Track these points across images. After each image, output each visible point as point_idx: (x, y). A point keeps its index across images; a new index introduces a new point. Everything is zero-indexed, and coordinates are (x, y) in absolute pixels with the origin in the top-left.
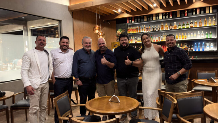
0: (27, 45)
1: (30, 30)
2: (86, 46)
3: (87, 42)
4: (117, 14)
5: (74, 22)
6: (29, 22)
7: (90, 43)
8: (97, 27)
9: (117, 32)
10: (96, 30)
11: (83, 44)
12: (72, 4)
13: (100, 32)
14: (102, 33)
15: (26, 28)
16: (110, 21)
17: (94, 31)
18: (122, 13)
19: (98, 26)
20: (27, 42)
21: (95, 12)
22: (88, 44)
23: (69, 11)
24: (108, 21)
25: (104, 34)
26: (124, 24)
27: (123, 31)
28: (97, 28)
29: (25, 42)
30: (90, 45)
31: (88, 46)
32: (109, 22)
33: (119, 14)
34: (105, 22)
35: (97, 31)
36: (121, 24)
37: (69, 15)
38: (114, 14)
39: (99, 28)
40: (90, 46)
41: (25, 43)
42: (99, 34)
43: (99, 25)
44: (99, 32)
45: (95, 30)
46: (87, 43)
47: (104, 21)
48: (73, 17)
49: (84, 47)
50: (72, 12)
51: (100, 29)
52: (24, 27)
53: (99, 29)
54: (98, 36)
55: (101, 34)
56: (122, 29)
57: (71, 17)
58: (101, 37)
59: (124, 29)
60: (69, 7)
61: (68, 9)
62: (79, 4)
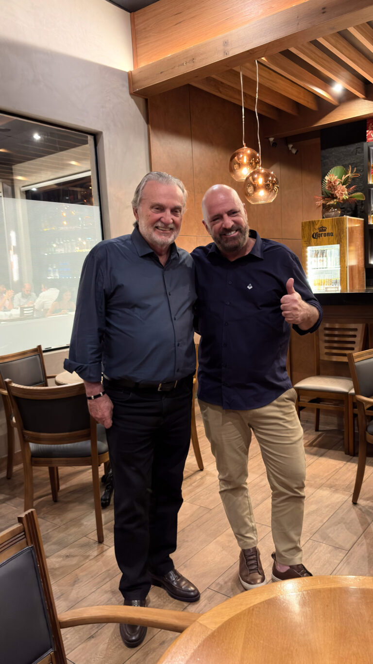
0: (14, 243)
1: (21, 192)
2: (155, 225)
3: (163, 201)
4: (325, 107)
5: (155, 141)
6: (17, 167)
8: (245, 154)
9: (327, 178)
10: (240, 165)
11: (140, 209)
12: (142, 64)
13: (258, 172)
14: (266, 176)
15: (10, 188)
16: (296, 139)
17: (232, 170)
18: (349, 97)
19: (249, 152)
20: (13, 235)
21: (237, 102)
22: (168, 217)
23: (134, 94)
24: (287, 140)
25: (276, 183)
26: (352, 148)
27: (349, 174)
28: (245, 160)
29: (9, 233)
30: (174, 222)
31: (166, 225)
32: (290, 146)
33: (335, 102)
34: (275, 144)
35: (245, 172)
36: (343, 149)
37: (132, 110)
38: (310, 105)
39: (252, 157)
40: (177, 226)
41: (9, 238)
42: (254, 179)
43: (253, 145)
44: (252, 174)
45: (236, 166)
47: (272, 139)
48: (148, 122)
49: (143, 229)
50: (146, 100)
51: (257, 163)
52: (5, 186)
53: (253, 163)
54: (250, 190)
55: (260, 181)
56: (346, 167)
57: (142, 120)
58: (262, 193)
59: (354, 165)
60: (130, 78)
61: (127, 85)
62: (172, 58)
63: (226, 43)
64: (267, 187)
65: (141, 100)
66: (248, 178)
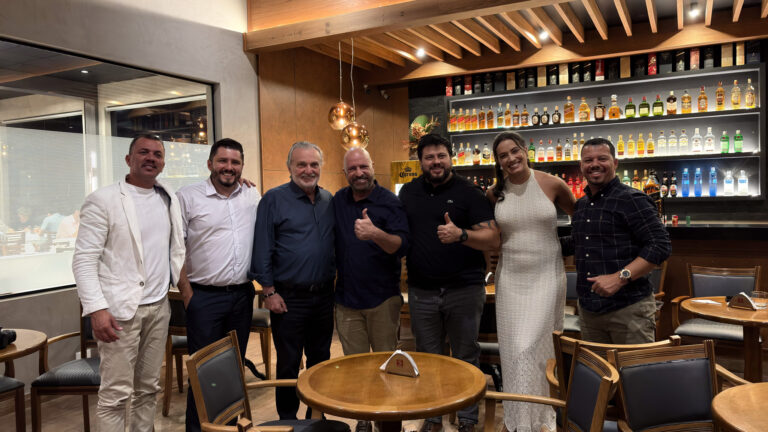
0: (94, 164)
1: (106, 113)
3: (304, 160)
4: (412, 66)
5: (263, 90)
6: (103, 88)
7: (314, 165)
8: (342, 108)
9: (413, 125)
10: (338, 117)
11: (292, 167)
12: (255, 29)
13: (353, 126)
14: (359, 129)
15: (93, 108)
16: (387, 87)
17: (331, 121)
18: (429, 60)
19: (345, 107)
20: (93, 156)
21: (336, 57)
22: (310, 169)
23: (247, 51)
24: (380, 88)
25: (367, 134)
26: (435, 100)
27: (432, 123)
28: (342, 113)
31: (309, 175)
32: (383, 92)
33: (419, 62)
34: (368, 90)
35: (342, 123)
36: (427, 100)
37: (245, 64)
38: (401, 64)
39: (348, 110)
41: (89, 160)
42: (349, 131)
43: (347, 100)
44: (348, 127)
45: (334, 118)
46: (303, 164)
47: (366, 86)
48: (258, 73)
49: (295, 180)
50: (257, 57)
51: (351, 116)
52: (88, 105)
53: (348, 116)
54: (346, 140)
55: (354, 132)
56: (429, 116)
57: (253, 72)
58: (355, 142)
59: (436, 115)
60: (245, 39)
61: (241, 43)
62: (282, 28)
63: (328, 25)
64: (359, 138)
65: (253, 56)
66: (344, 129)
